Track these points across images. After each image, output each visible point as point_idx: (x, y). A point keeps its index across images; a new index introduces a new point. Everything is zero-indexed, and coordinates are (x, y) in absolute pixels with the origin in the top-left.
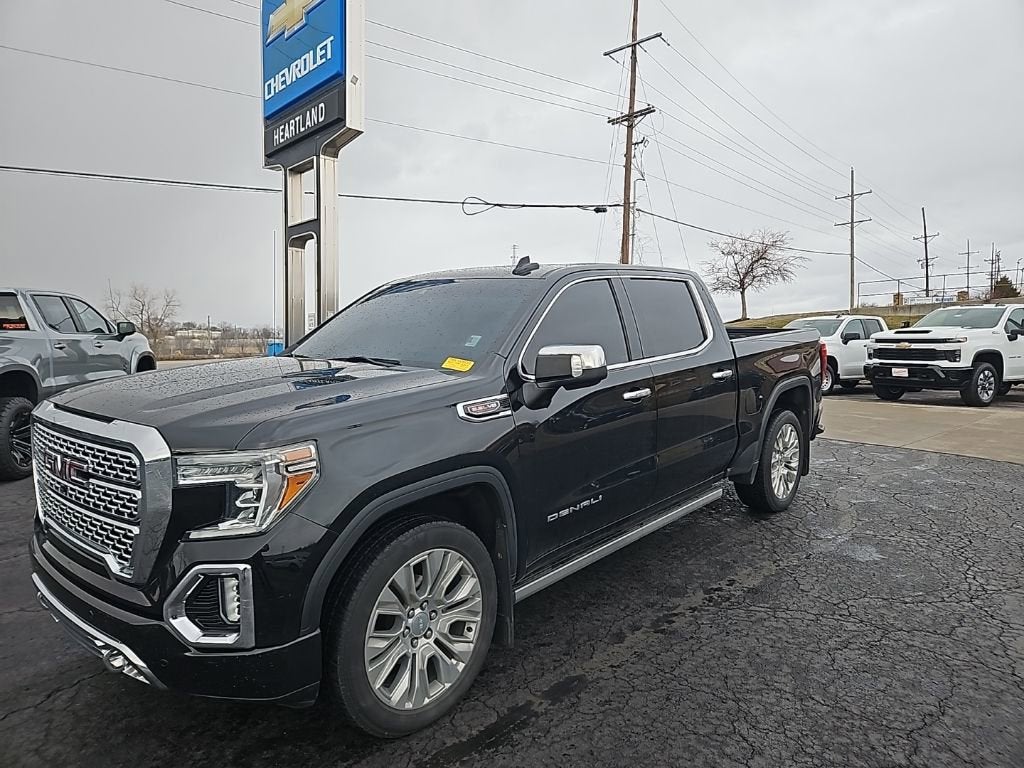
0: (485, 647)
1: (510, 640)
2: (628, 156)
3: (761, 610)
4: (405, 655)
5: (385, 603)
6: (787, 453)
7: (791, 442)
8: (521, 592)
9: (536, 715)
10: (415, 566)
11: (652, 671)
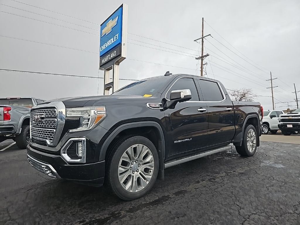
0: (155, 178)
1: (163, 177)
2: (202, 68)
3: (244, 178)
4: (130, 175)
5: (124, 157)
6: (252, 138)
7: (253, 135)
8: (167, 165)
9: (171, 198)
10: (133, 148)
11: (208, 190)
